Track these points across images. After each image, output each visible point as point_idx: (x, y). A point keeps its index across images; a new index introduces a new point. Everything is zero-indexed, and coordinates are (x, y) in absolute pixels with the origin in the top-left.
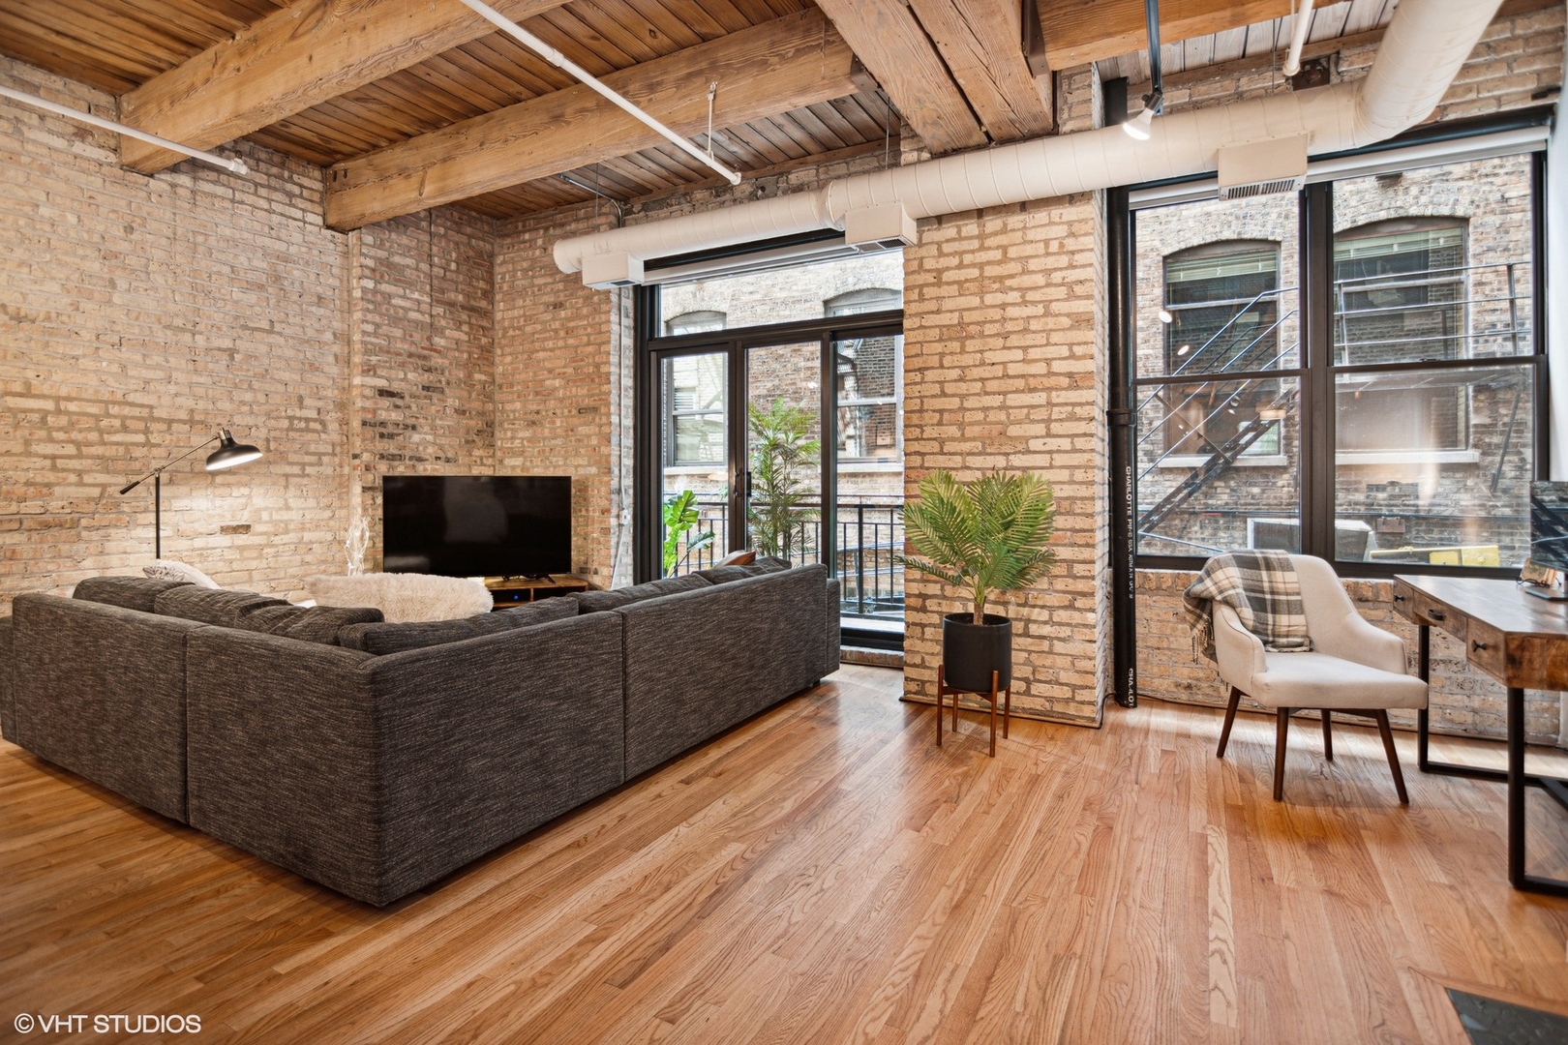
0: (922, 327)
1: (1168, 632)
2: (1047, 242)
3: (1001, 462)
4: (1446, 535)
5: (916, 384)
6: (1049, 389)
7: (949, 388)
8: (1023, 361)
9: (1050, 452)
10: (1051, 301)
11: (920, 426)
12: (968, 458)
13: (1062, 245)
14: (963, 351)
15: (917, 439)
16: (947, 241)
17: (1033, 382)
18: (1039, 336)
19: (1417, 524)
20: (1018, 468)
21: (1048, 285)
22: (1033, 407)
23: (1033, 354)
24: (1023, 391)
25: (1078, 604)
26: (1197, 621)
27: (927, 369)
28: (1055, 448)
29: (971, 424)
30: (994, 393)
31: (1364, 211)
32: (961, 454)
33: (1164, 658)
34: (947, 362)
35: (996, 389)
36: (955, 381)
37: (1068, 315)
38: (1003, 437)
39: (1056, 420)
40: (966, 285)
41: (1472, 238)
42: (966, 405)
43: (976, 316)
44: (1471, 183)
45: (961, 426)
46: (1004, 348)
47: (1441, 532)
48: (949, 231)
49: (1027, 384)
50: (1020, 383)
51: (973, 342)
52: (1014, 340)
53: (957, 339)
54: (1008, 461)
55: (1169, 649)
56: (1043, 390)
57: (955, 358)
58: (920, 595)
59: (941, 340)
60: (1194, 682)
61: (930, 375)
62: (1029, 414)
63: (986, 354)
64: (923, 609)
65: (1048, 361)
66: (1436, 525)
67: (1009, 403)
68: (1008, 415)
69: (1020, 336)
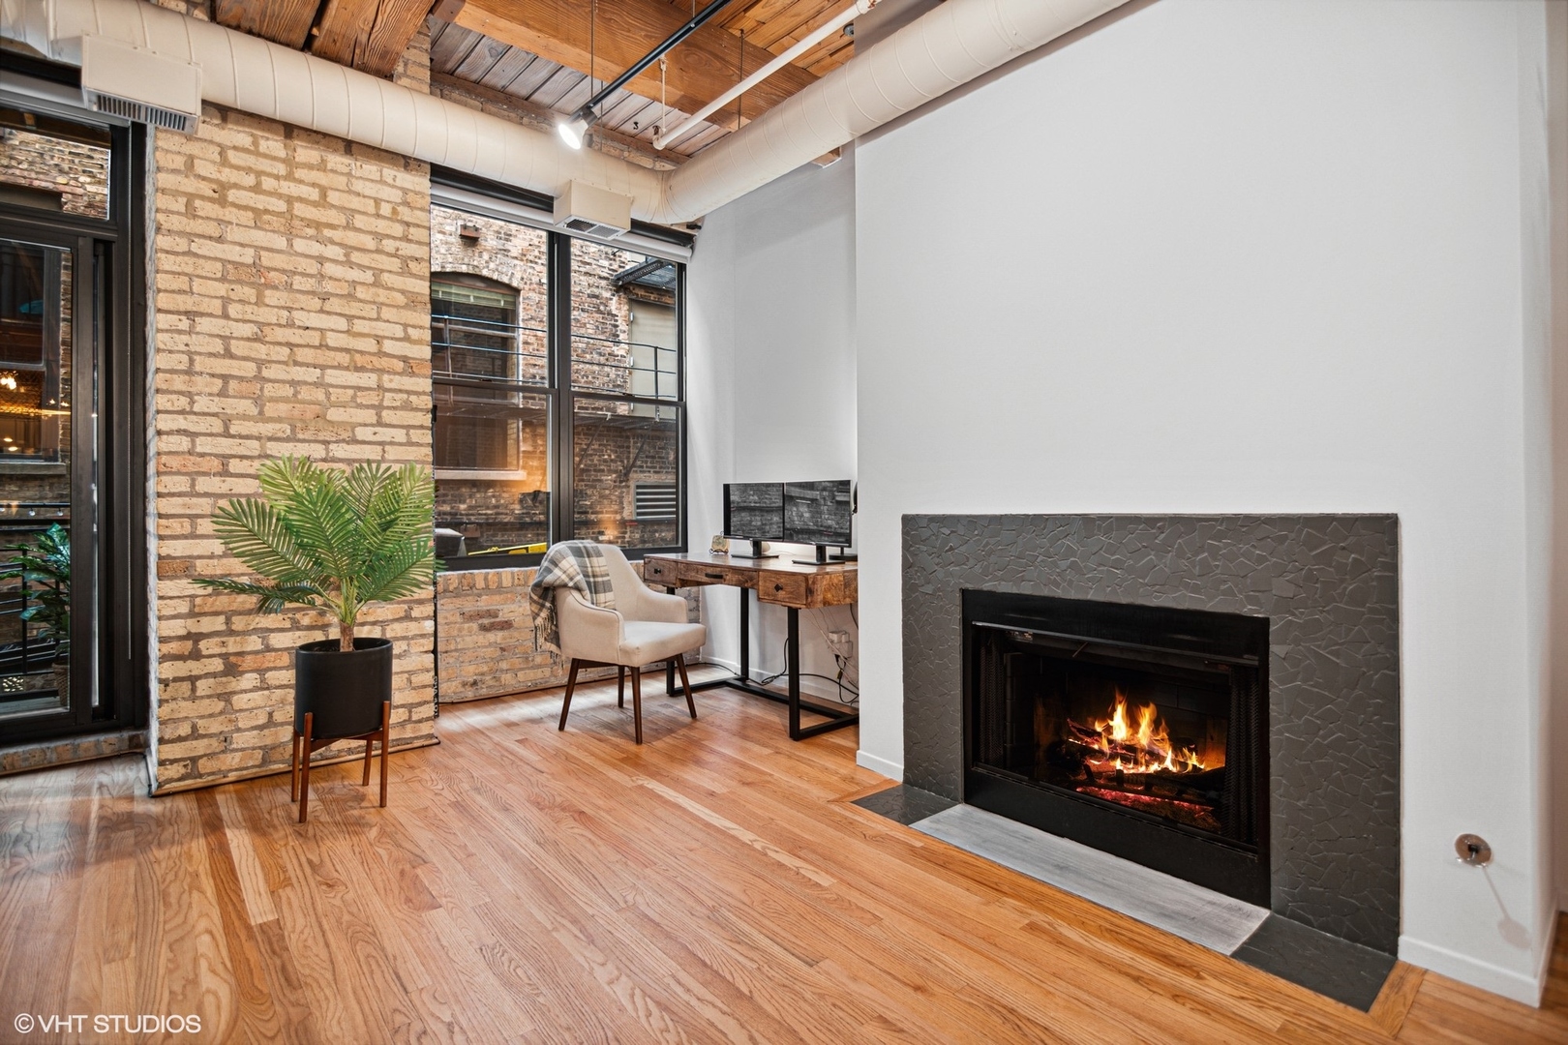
0: (189, 253)
1: (455, 633)
2: (377, 201)
3: (318, 451)
4: (506, 538)
5: (180, 332)
6: (381, 371)
7: (238, 348)
8: (348, 332)
9: (382, 443)
10: (382, 271)
11: (189, 395)
12: (269, 444)
13: (394, 211)
14: (260, 302)
15: (182, 412)
16: (235, 148)
17: (359, 360)
18: (368, 307)
19: (487, 530)
20: (341, 460)
21: (378, 251)
22: (359, 388)
23: (360, 326)
24: (347, 368)
25: (414, 614)
26: (540, 610)
27: (202, 314)
28: (388, 439)
29: (273, 400)
30: (308, 365)
31: (451, 260)
32: (258, 438)
33: (451, 660)
34: (233, 310)
35: (310, 360)
36: (248, 339)
37: (403, 292)
38: (320, 423)
39: (388, 408)
40: (266, 217)
41: (521, 306)
42: (266, 373)
43: (279, 261)
44: (522, 263)
45: (258, 400)
46: (321, 311)
47: (503, 536)
48: (237, 136)
49: (352, 360)
50: (344, 359)
51: (277, 294)
52: (334, 304)
53: (252, 285)
54: (327, 450)
55: (456, 650)
56: (372, 371)
57: (249, 308)
58: (189, 636)
59: (223, 279)
60: (479, 678)
61: (204, 324)
62: (354, 397)
63: (295, 313)
64: (196, 655)
65: (379, 339)
66: (500, 530)
67: (328, 380)
68: (328, 395)
69: (343, 301)
